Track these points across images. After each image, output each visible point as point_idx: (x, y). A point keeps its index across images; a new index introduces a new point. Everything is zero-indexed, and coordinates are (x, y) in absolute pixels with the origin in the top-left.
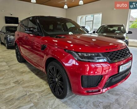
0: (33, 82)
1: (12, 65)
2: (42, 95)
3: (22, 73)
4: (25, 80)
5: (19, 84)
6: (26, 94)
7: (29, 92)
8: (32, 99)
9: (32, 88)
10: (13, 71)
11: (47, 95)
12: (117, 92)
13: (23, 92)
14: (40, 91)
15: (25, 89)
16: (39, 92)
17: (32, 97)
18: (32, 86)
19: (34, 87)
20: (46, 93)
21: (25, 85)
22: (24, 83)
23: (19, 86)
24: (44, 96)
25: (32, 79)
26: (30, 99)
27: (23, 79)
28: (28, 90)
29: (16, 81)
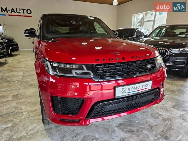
0: (33, 98)
1: (27, 76)
2: (29, 115)
3: (30, 86)
4: (26, 94)
5: (17, 98)
6: (14, 112)
7: (18, 110)
8: (15, 118)
9: (26, 105)
10: (22, 82)
11: (35, 117)
12: (133, 128)
13: (13, 108)
14: (32, 110)
15: (18, 106)
16: (29, 112)
17: (17, 116)
18: (28, 102)
19: (29, 104)
20: (36, 114)
21: (21, 101)
22: (22, 98)
23: (15, 101)
24: (31, 117)
25: (35, 94)
26: (12, 119)
27: (25, 93)
28: (20, 107)
29: (16, 95)
